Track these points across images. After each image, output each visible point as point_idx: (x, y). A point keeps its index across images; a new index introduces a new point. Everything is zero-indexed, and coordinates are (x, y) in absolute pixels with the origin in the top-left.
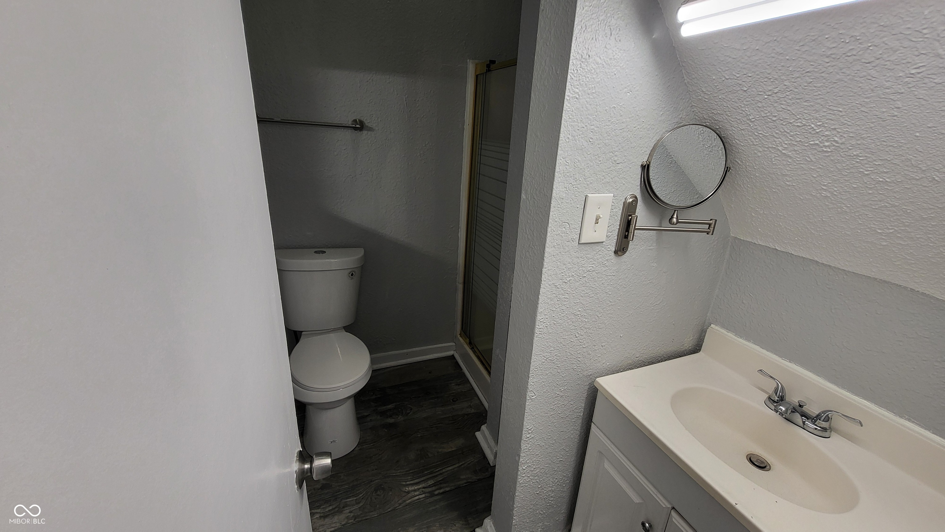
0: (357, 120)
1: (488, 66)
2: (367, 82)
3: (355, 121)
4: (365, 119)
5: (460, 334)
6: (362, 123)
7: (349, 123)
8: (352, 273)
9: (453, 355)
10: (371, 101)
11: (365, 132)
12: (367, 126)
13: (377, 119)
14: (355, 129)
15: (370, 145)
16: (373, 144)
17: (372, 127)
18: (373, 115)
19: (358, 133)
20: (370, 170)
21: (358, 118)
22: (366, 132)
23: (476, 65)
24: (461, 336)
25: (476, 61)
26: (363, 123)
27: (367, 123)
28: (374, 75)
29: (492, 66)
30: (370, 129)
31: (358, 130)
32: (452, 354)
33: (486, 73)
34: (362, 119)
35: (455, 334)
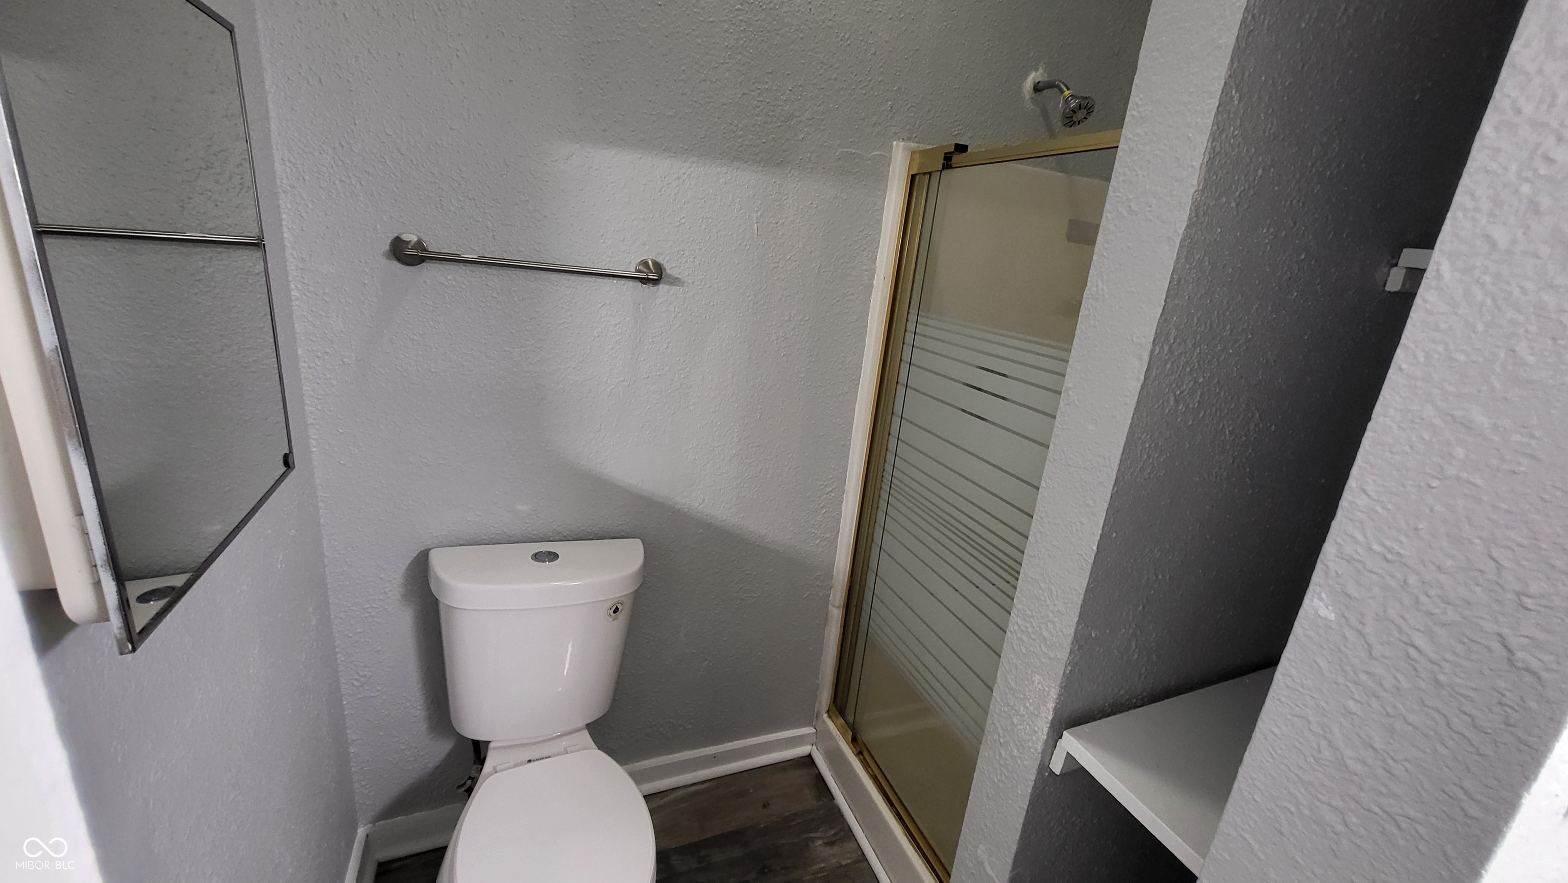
0: (647, 262)
1: (948, 158)
2: (678, 178)
3: (645, 263)
4: (666, 260)
5: (828, 712)
6: (659, 267)
7: (631, 271)
8: (617, 608)
9: (810, 755)
10: (683, 221)
11: (663, 287)
12: (669, 276)
13: (692, 260)
14: (644, 281)
15: (673, 315)
16: (680, 314)
17: (680, 277)
18: (684, 250)
19: (648, 289)
20: (667, 368)
21: (650, 257)
22: (667, 287)
23: (913, 153)
24: (830, 717)
25: (913, 145)
26: (661, 269)
27: (670, 269)
28: (695, 164)
29: (957, 159)
30: (675, 281)
31: (650, 283)
32: (808, 753)
33: (941, 171)
34: (660, 260)
35: (816, 710)
